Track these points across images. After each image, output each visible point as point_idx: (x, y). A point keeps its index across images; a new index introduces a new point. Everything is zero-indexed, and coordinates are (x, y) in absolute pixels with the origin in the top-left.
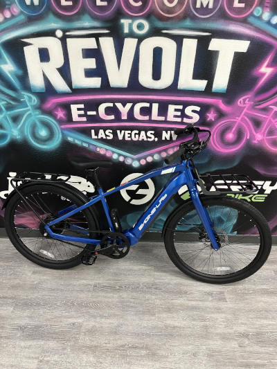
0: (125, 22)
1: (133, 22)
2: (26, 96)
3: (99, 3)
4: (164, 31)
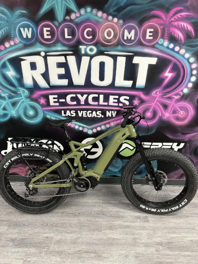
0: (82, 48)
1: (87, 47)
2: (21, 90)
3: (67, 37)
4: (106, 53)
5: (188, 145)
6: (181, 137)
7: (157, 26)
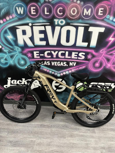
0: (56, 21)
1: (59, 20)
2: (16, 48)
3: (46, 13)
4: (71, 24)
7: (106, 6)
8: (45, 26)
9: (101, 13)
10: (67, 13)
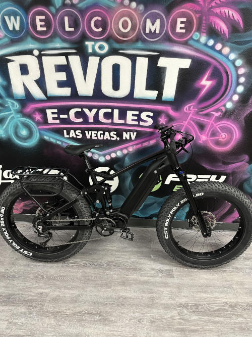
0: (89, 44)
1: (95, 44)
2: (9, 102)
3: (67, 29)
4: (120, 51)
5: (231, 178)
6: (222, 168)
7: (192, 14)
8: (66, 55)
9: (181, 28)
10: (112, 28)
